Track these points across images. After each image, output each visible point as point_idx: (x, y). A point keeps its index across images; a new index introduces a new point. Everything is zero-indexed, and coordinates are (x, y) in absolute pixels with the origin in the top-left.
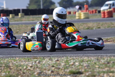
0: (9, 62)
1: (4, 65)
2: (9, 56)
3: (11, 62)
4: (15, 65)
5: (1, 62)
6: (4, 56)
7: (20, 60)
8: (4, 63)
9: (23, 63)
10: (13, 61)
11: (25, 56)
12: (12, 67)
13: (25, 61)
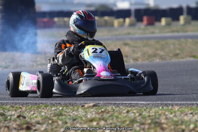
0: (160, 115)
1: (149, 121)
2: (160, 102)
3: (164, 114)
4: (172, 120)
5: (144, 114)
6: (148, 102)
7: (181, 112)
8: (149, 116)
9: (189, 118)
10: (167, 113)
11: (193, 104)
12: (165, 126)
13: (191, 113)
